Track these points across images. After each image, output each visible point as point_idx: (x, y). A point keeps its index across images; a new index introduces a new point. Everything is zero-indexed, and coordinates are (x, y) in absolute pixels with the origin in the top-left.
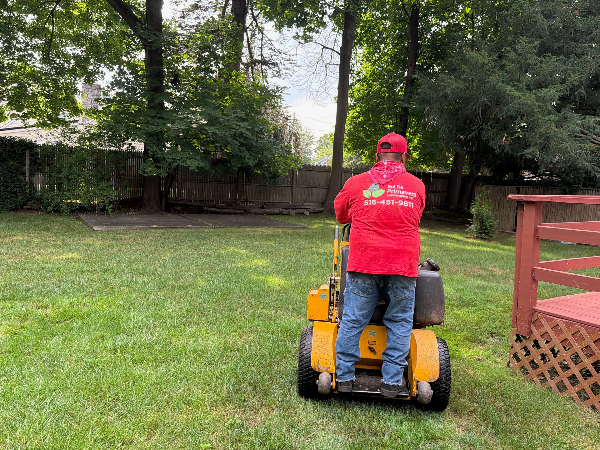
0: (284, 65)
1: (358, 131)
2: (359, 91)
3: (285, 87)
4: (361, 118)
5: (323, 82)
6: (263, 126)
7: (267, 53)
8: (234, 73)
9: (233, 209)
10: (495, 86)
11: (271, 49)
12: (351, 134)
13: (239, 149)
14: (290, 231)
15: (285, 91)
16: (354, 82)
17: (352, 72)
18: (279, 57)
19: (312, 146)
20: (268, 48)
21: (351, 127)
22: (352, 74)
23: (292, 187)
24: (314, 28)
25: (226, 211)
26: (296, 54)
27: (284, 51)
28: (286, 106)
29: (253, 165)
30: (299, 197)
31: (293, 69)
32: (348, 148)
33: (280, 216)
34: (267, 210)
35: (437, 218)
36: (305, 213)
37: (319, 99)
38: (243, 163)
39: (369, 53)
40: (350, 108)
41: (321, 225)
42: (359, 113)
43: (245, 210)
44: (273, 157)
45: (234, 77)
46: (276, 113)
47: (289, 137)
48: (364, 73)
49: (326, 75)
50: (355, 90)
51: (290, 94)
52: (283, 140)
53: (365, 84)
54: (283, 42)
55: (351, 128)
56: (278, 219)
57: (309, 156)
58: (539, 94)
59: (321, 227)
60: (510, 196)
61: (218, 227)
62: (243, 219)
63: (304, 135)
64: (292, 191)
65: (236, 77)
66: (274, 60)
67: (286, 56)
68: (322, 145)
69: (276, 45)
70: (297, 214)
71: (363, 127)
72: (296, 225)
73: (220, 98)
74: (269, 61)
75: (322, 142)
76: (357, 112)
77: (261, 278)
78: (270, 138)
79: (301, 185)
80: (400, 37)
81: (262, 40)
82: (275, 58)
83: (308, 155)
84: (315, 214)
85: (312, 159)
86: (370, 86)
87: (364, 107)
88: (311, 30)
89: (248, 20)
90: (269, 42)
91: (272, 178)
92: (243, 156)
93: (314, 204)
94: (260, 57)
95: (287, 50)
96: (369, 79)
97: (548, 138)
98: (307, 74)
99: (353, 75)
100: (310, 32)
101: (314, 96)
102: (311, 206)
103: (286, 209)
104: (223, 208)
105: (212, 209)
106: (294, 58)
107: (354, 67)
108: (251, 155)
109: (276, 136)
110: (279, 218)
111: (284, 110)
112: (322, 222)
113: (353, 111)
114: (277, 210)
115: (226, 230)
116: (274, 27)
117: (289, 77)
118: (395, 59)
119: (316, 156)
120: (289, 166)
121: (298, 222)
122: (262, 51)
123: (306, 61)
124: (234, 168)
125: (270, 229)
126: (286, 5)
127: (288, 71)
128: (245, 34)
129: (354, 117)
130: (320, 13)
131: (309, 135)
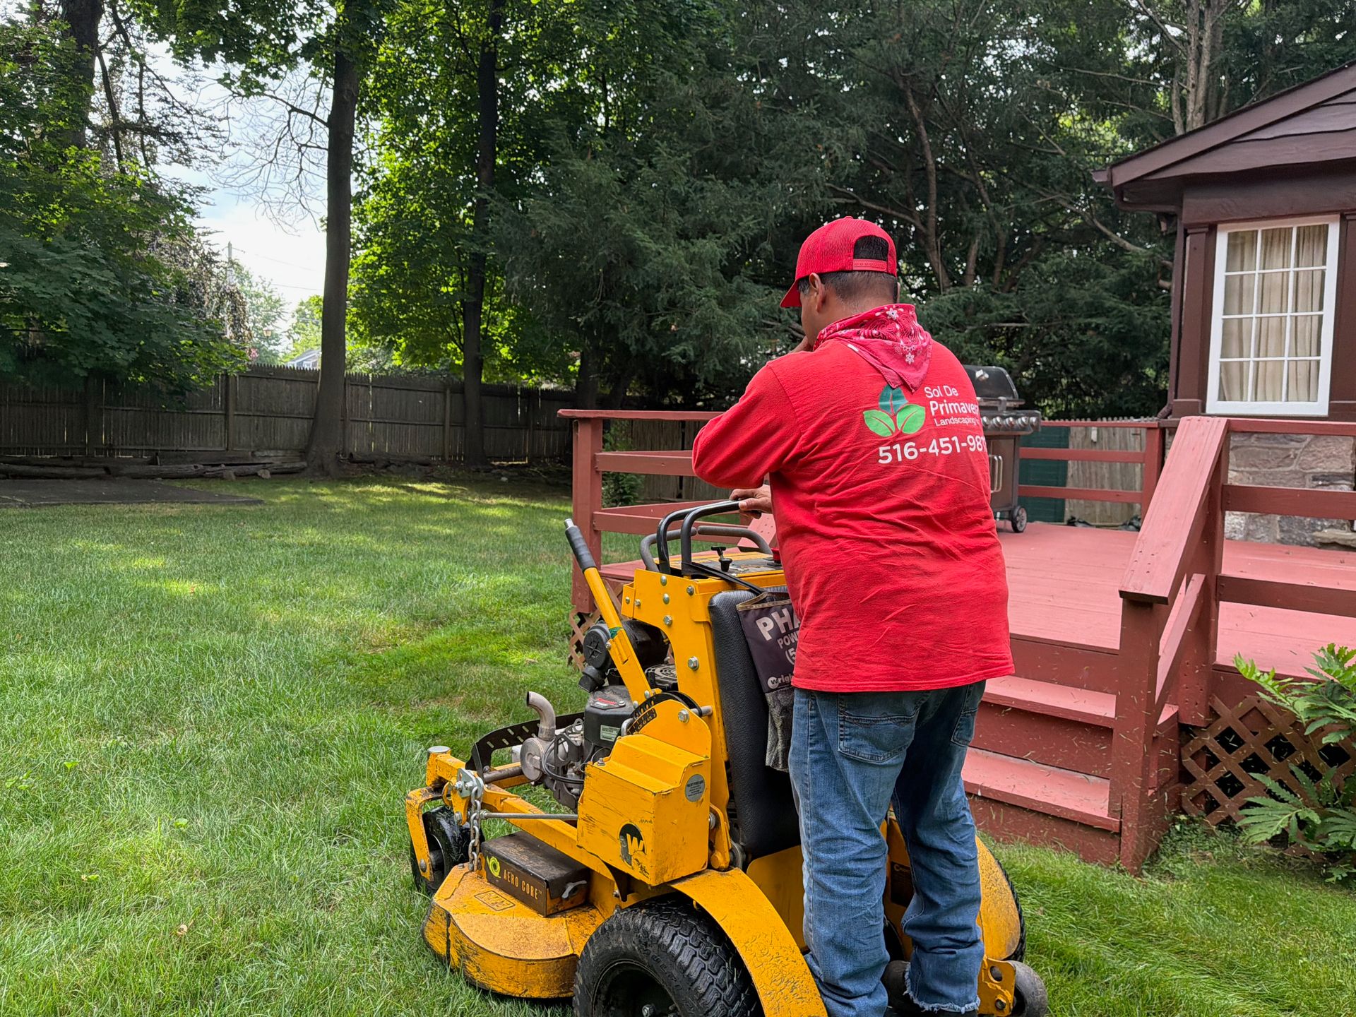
0: (198, 138)
1: (379, 295)
2: (377, 209)
3: (202, 189)
4: (384, 267)
5: (294, 184)
6: (147, 274)
7: (153, 107)
8: (72, 151)
9: (75, 466)
10: (622, 227)
11: (165, 100)
12: (363, 302)
13: (90, 325)
14: (221, 509)
15: (204, 197)
16: (365, 189)
17: (359, 168)
18: (186, 121)
19: (279, 323)
20: (157, 98)
21: (364, 286)
22: (359, 172)
23: (226, 415)
24: (267, 67)
25: (57, 471)
26: (227, 118)
27: (197, 108)
28: (205, 230)
29: (126, 364)
30: (244, 439)
31: (220, 149)
32: (358, 331)
33: (198, 481)
34: (165, 469)
35: (550, 480)
36: (260, 473)
37: (287, 219)
38: (97, 359)
39: (395, 131)
40: (359, 246)
41: (297, 496)
42: (379, 256)
43: (106, 469)
44: (175, 347)
45: (73, 161)
46: (182, 244)
47: (216, 300)
48: (387, 172)
49: (301, 169)
50: (368, 207)
51: (214, 205)
52: (202, 307)
53: (389, 196)
54: (193, 87)
55: (363, 289)
56: (191, 487)
57: (272, 348)
58: (693, 249)
59: (296, 499)
60: (560, 411)
61: (40, 505)
62: (104, 488)
63: (258, 296)
64: (227, 427)
65: (78, 161)
66: (173, 125)
67: (203, 119)
68: (306, 323)
69: (179, 93)
70: (238, 476)
71: (388, 288)
72: (237, 497)
73: (36, 205)
74: (159, 127)
75: (304, 315)
76: (374, 254)
77: (154, 584)
78: (166, 302)
79: (249, 410)
80: (461, 104)
81: (141, 77)
82: (176, 120)
83: (270, 344)
84: (284, 475)
85: (281, 355)
86: (400, 201)
87: (390, 244)
88: (261, 70)
89: (105, 28)
90: (158, 82)
91: (175, 392)
92: (100, 342)
93: (280, 453)
94: (138, 115)
95: (204, 108)
96: (398, 185)
97: (708, 328)
98: (256, 163)
99: (362, 174)
100: (257, 75)
101: (275, 212)
102: (275, 458)
103: (213, 466)
104: (50, 466)
105: (20, 468)
106: (223, 125)
107: (362, 157)
108: (119, 341)
109: (183, 298)
110: (195, 486)
111: (203, 239)
112: (300, 490)
113: (366, 251)
114: (190, 468)
115: (60, 509)
116: (172, 53)
117: (213, 166)
118: (451, 148)
119: (291, 347)
120: (217, 367)
121: (241, 491)
122: (141, 103)
123: (252, 134)
124: (77, 371)
125: (173, 505)
126: (198, 18)
127: (209, 154)
128: (97, 59)
129: (368, 266)
130: (279, 36)
131: (270, 298)
